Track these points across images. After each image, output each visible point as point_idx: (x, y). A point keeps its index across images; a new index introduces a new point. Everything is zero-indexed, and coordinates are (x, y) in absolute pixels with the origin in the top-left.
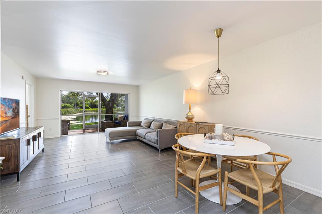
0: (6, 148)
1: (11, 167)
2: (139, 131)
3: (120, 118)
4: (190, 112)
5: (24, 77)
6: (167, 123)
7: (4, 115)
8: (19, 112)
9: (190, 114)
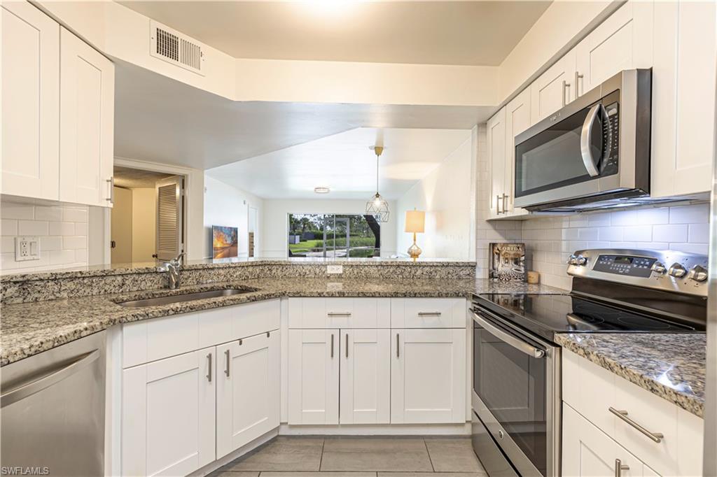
4: (415, 244)
5: (247, 203)
7: (225, 242)
8: (237, 240)
9: (414, 248)
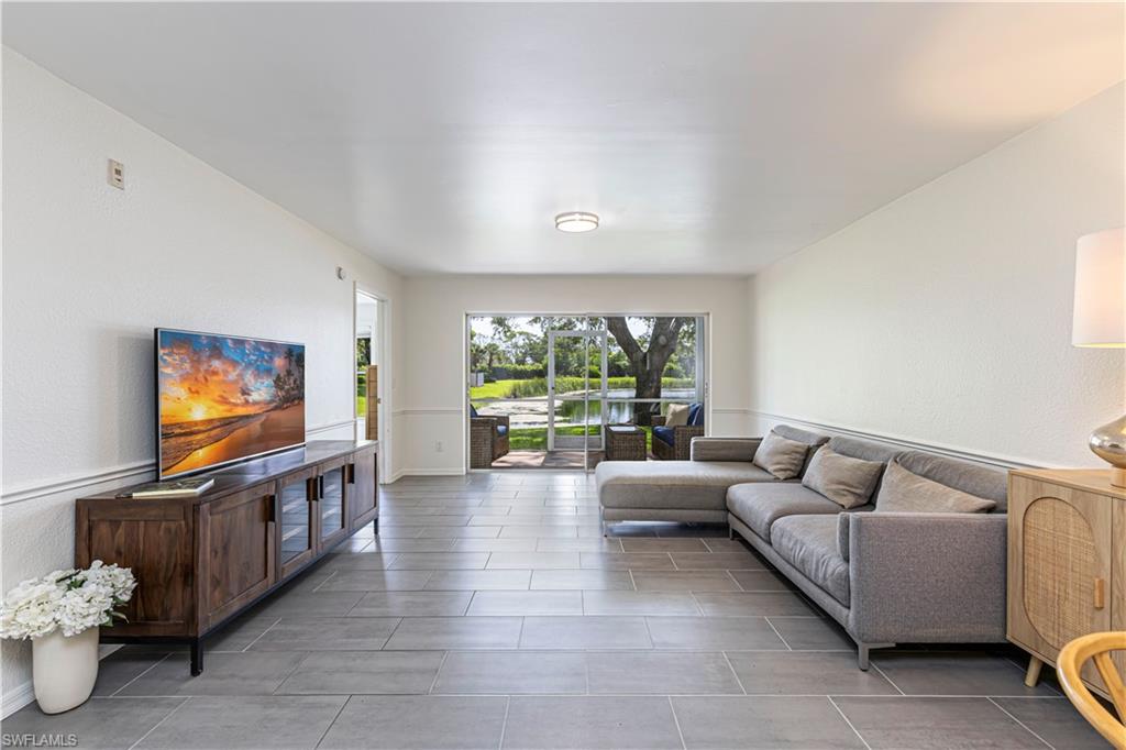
0: (161, 533)
1: (174, 613)
2: (739, 493)
3: (675, 414)
5: (349, 273)
6: (909, 469)
7: (237, 399)
